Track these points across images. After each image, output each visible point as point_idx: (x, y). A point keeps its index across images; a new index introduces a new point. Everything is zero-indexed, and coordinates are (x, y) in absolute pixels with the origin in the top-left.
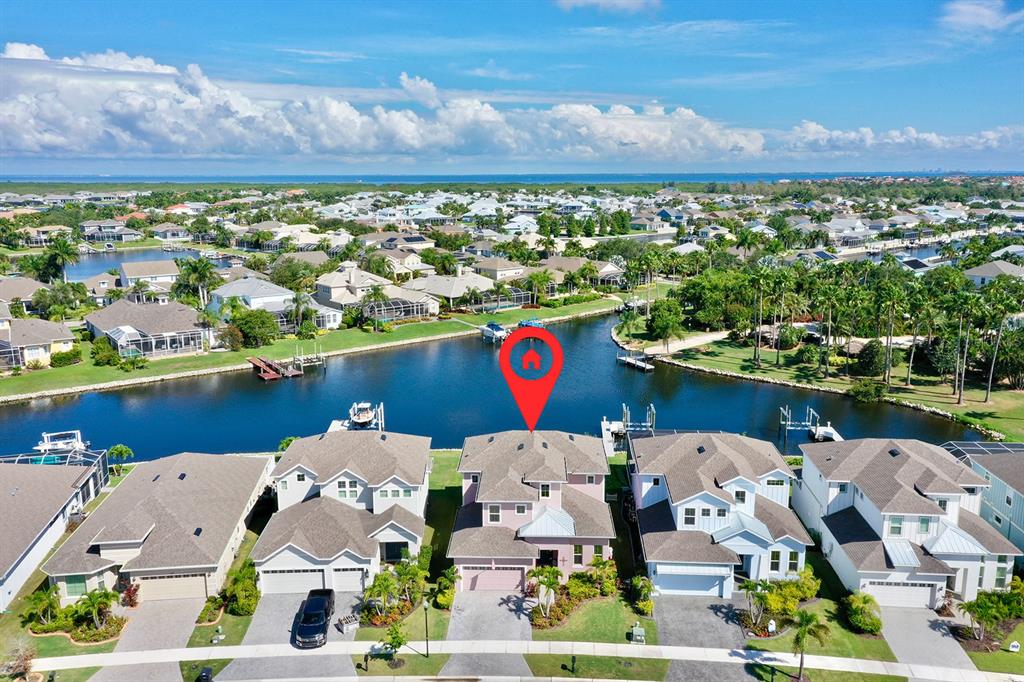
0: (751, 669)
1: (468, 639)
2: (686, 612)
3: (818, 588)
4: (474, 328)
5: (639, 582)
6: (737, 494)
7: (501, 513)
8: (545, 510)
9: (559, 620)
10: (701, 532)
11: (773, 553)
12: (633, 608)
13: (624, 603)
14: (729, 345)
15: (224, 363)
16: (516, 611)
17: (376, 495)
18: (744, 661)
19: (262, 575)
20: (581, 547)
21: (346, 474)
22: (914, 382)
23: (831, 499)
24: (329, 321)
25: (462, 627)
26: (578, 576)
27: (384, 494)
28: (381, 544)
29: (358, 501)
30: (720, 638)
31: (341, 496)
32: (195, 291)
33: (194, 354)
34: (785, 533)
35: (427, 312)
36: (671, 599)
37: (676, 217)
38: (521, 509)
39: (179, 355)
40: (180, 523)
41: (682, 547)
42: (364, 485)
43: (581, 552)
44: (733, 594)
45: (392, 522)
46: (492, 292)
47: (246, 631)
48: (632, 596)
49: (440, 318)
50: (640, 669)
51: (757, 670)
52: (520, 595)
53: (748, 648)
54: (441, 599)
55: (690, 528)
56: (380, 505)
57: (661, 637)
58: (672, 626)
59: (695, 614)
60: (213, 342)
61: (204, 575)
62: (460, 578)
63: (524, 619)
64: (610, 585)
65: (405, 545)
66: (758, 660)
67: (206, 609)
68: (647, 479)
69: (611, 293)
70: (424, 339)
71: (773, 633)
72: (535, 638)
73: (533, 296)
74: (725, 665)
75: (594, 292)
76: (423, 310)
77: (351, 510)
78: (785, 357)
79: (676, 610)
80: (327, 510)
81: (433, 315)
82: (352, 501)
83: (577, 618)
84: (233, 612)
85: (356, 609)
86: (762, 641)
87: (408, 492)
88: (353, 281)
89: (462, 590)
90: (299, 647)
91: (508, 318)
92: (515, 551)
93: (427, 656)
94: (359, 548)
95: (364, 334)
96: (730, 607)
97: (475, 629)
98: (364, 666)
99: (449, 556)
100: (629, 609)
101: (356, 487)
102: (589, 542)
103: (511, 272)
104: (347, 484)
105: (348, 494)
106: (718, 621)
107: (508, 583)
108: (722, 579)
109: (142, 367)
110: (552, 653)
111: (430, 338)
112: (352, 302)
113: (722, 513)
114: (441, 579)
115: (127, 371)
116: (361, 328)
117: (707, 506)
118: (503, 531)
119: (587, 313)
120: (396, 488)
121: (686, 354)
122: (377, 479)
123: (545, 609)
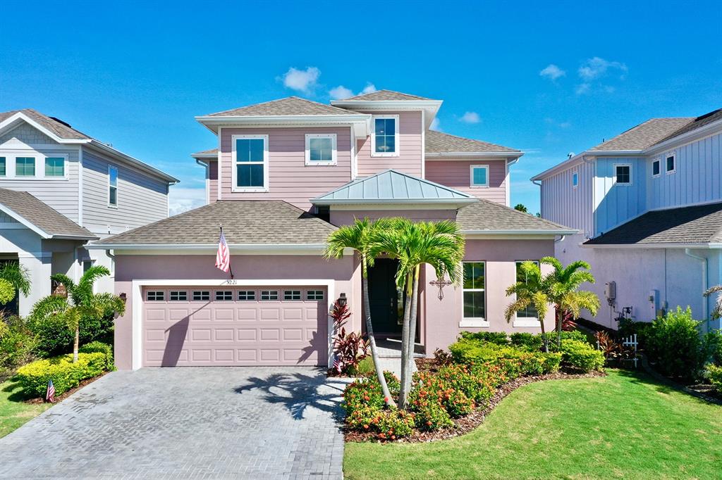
7: (268, 160)
16: (290, 402)
20: (481, 270)
43: (481, 283)
87: (55, 162)
92: (301, 235)
118: (273, 206)
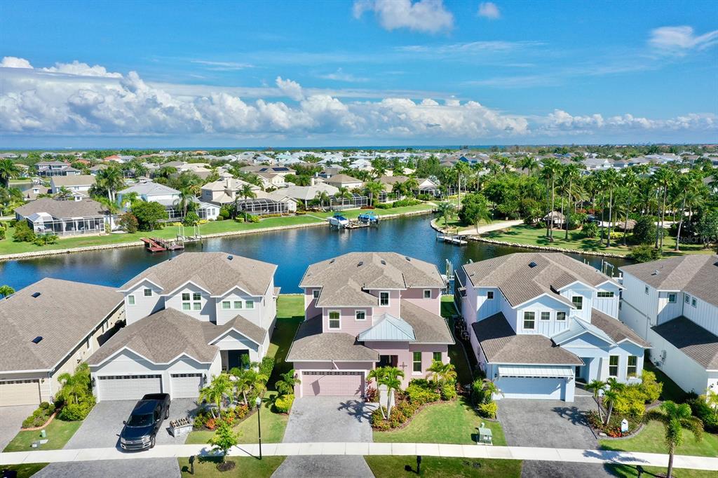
0: (610, 468)
1: (306, 441)
2: (531, 414)
3: (661, 390)
4: (323, 221)
5: (479, 384)
6: (575, 299)
7: (341, 319)
8: (385, 317)
9: (400, 422)
10: (541, 336)
11: (611, 357)
12: (475, 411)
13: (465, 407)
14: (525, 227)
15: (122, 241)
16: (356, 415)
17: (219, 306)
18: (601, 461)
19: (98, 382)
20: (420, 354)
21: (190, 286)
22: (681, 248)
23: (660, 310)
24: (209, 214)
25: (299, 429)
26: (419, 383)
27: (227, 304)
28: (221, 351)
29: (202, 313)
30: (570, 439)
31: (185, 308)
32: (106, 194)
33: (98, 234)
34: (625, 337)
35: (287, 209)
36: (513, 403)
37: (472, 162)
38: (361, 316)
39: (85, 235)
40: (20, 332)
41: (523, 350)
42: (207, 297)
43: (420, 359)
44: (575, 397)
45: (232, 328)
46: (338, 196)
47: (71, 436)
48: (473, 399)
49: (297, 214)
50: (490, 470)
51: (619, 470)
52: (360, 400)
53: (603, 448)
54: (279, 403)
55: (529, 332)
56: (223, 316)
57: (508, 438)
58: (518, 428)
59: (540, 416)
60: (113, 226)
61: (38, 381)
62: (299, 382)
63: (365, 422)
64: (450, 390)
65: (247, 352)
66: (616, 460)
67: (36, 414)
68: (481, 291)
69: (428, 200)
70: (284, 227)
71: (627, 433)
72: (376, 440)
73: (369, 200)
74: (582, 465)
75: (415, 199)
76: (283, 207)
77: (194, 321)
78: (571, 234)
79: (520, 413)
80: (169, 319)
81: (292, 212)
82: (195, 314)
83: (420, 420)
84: (64, 419)
85: (192, 414)
86: (616, 441)
87: (250, 303)
88: (229, 186)
89: (302, 396)
90: (124, 451)
91: (351, 214)
92: (356, 355)
93: (260, 458)
94: (198, 354)
95: (237, 223)
96: (574, 409)
97: (313, 431)
98: (189, 470)
99: (288, 360)
100: (471, 412)
101: (199, 299)
102: (427, 348)
103: (353, 184)
104: (191, 297)
105: (192, 306)
106: (565, 422)
107: (347, 387)
108: (564, 380)
109: (53, 243)
110: (394, 454)
111: (289, 227)
112: (229, 202)
113: (562, 316)
114: (280, 383)
115: (39, 245)
116: (234, 219)
117: (546, 309)
118: (344, 337)
119: (411, 213)
120: (238, 299)
121: (491, 234)
122: (219, 290)
123: (386, 413)
